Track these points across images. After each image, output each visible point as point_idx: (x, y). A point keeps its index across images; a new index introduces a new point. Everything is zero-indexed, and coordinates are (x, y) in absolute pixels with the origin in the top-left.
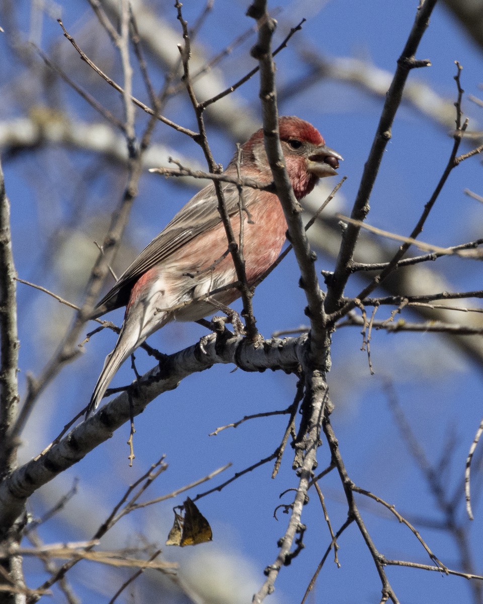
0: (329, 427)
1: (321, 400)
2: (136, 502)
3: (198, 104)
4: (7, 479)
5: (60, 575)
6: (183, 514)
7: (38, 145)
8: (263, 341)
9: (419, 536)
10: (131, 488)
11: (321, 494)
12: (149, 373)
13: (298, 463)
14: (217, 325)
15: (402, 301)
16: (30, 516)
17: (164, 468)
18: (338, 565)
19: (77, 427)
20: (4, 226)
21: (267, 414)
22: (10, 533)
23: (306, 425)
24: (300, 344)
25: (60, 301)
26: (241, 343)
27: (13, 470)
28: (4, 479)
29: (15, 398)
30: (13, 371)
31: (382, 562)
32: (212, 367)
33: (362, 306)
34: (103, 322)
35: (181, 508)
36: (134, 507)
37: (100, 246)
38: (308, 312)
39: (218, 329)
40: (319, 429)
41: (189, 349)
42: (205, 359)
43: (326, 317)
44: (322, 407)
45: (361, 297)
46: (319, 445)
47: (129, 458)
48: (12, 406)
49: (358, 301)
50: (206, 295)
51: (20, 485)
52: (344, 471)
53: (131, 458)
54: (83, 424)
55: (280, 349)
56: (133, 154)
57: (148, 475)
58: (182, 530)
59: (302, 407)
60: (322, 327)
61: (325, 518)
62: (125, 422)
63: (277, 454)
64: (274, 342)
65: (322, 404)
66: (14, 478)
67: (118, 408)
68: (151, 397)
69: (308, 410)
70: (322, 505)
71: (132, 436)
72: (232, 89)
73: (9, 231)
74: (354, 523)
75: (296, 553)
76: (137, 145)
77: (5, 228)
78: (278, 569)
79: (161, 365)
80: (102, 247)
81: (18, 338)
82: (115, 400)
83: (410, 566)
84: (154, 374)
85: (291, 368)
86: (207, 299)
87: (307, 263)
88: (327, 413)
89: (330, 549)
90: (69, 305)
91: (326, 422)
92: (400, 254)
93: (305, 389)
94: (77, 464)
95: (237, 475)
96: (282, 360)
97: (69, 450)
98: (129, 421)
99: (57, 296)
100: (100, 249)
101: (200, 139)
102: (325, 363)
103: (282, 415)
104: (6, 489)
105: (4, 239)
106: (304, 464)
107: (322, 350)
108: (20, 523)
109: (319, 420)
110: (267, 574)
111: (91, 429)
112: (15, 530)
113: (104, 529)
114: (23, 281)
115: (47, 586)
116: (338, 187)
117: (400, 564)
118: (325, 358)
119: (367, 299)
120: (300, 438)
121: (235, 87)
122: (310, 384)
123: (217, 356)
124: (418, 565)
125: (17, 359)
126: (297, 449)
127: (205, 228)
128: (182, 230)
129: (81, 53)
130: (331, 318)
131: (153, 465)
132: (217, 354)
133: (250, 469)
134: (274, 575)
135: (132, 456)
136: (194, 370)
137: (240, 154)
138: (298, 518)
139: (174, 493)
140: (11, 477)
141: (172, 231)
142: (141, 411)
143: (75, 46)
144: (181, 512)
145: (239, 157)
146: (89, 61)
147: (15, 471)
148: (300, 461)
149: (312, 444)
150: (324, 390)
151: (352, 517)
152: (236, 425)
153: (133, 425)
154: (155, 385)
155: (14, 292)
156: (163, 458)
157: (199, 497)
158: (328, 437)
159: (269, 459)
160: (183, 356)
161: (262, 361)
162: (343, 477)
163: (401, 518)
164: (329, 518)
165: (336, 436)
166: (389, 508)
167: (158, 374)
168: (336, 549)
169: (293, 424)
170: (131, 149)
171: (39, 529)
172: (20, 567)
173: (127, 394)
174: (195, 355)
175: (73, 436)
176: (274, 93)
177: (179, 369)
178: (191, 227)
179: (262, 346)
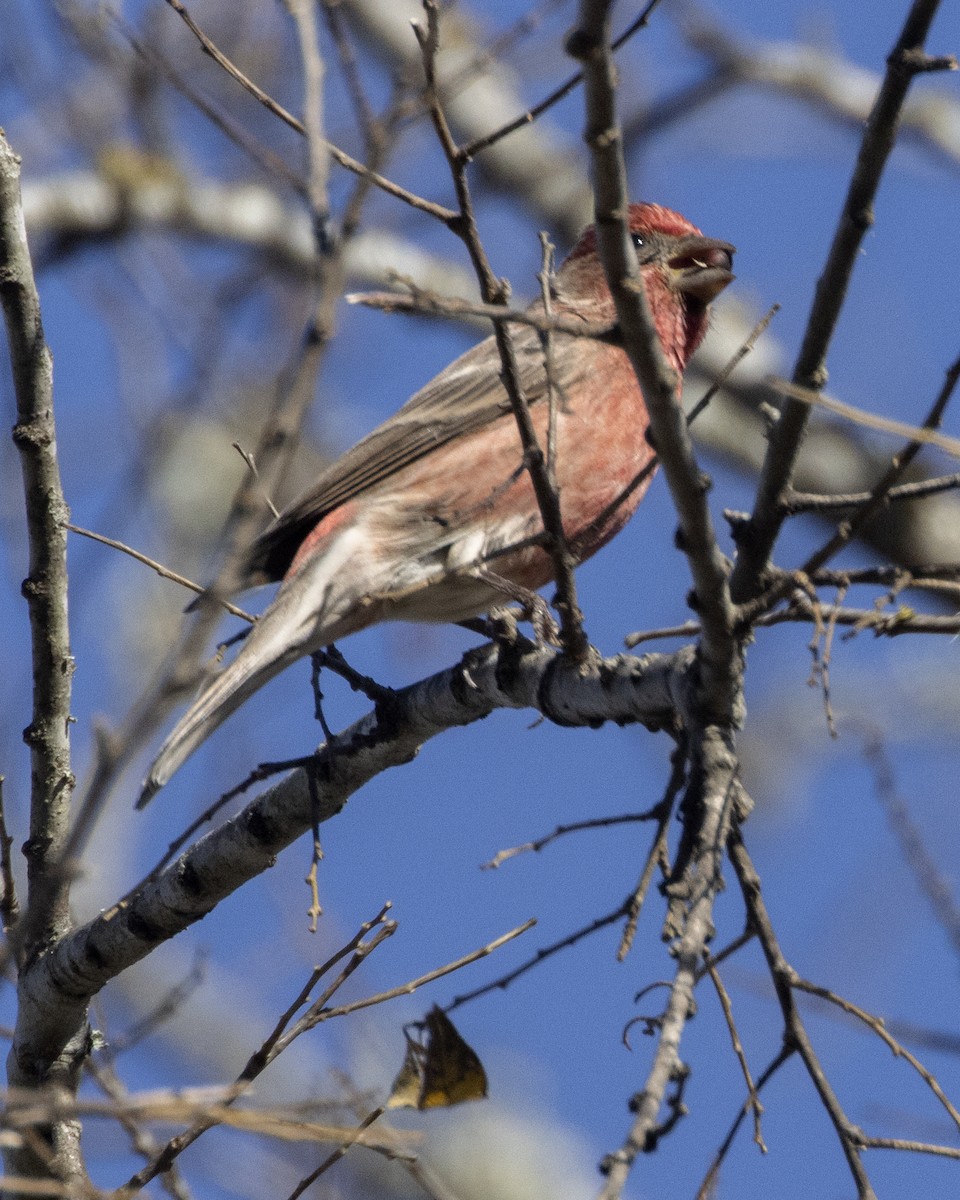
0: (740, 851)
1: (723, 790)
2: (328, 1004)
3: (455, 150)
4: (48, 954)
5: (164, 1163)
6: (424, 1038)
7: (118, 229)
8: (600, 662)
9: (936, 1086)
10: (318, 974)
11: (725, 995)
12: (353, 728)
13: (674, 929)
14: (501, 625)
15: (900, 577)
16: (98, 1036)
17: (390, 931)
18: (762, 1148)
19: (198, 843)
20: (40, 408)
21: (606, 822)
22: (54, 1071)
23: (690, 846)
24: (680, 669)
25: (161, 574)
26: (551, 666)
27: (61, 936)
28: (41, 955)
29: (65, 780)
30: (60, 722)
31: (857, 1141)
32: (490, 716)
33: (811, 588)
34: (253, 618)
35: (419, 1026)
36: (323, 1016)
37: (248, 453)
38: (694, 601)
39: (501, 635)
40: (719, 856)
41: (439, 677)
42: (474, 699)
43: (733, 611)
44: (724, 808)
45: (810, 568)
46: (718, 890)
47: (310, 915)
48: (58, 797)
49: (803, 578)
50: (475, 564)
51: (76, 969)
52: (775, 946)
53: (315, 915)
54: (211, 838)
55: (635, 680)
56: (325, 246)
57: (353, 945)
58: (421, 1073)
59: (683, 807)
60: (724, 635)
61: (734, 1045)
62: (302, 833)
63: (629, 908)
64: (622, 663)
65: (726, 799)
66: (63, 952)
67: (287, 804)
68: (356, 780)
69: (694, 813)
70: (727, 1017)
71: (315, 867)
72: (530, 117)
73: (51, 418)
74: (796, 1057)
75: (668, 1127)
76: (332, 228)
77: (42, 413)
78: (630, 1161)
79: (379, 711)
80: (251, 456)
81: (70, 652)
82: (281, 787)
83: (918, 1150)
84: (365, 731)
85: (658, 720)
86: (476, 572)
87: (691, 496)
88: (737, 818)
89: (743, 1113)
90: (180, 582)
91: (734, 839)
92: (893, 476)
93: (688, 767)
94: (199, 922)
95: (542, 954)
96: (639, 703)
97: (181, 892)
98: (310, 832)
99: (154, 563)
100: (247, 460)
101: (460, 226)
102: (731, 710)
103: (639, 824)
104: (47, 977)
105: (41, 436)
106: (686, 931)
107: (724, 681)
108: (76, 1051)
109: (718, 836)
110: (605, 1170)
111: (228, 848)
112: (65, 1065)
113: (258, 1063)
114: (80, 529)
115: (135, 1183)
116: (761, 326)
117: (896, 1145)
118: (732, 699)
119: (822, 572)
120: (677, 875)
121: (536, 112)
122: (699, 757)
123: (499, 693)
124: (934, 1148)
125: (69, 695)
126: (671, 898)
127: (466, 427)
128: (417, 427)
129: (204, 38)
130: (744, 613)
131: (365, 925)
132: (500, 687)
133: (571, 941)
134: (620, 1173)
135: (315, 910)
136: (451, 722)
137: (548, 255)
138: (673, 1051)
139: (410, 986)
140: (56, 951)
141: (397, 426)
142: (338, 809)
143: (189, 22)
144: (420, 1035)
145: (547, 263)
146: (220, 56)
147: (65, 939)
148: (679, 924)
149: (704, 885)
150: (729, 768)
151: (792, 1044)
152: (537, 847)
153: (318, 845)
154: (365, 754)
155: (62, 550)
156: (386, 909)
157: (459, 1001)
158: (740, 871)
159: (611, 919)
160: (427, 692)
161: (596, 704)
162: (771, 959)
163: (897, 1047)
164: (742, 1045)
165: (755, 869)
166: (871, 1025)
167: (372, 730)
168: (757, 1113)
169: (664, 842)
170: (320, 236)
171: (118, 1063)
172: (75, 1146)
173: (306, 775)
174: (453, 690)
175: (188, 864)
176: (616, 133)
177: (419, 718)
178: (436, 423)
179: (597, 673)
